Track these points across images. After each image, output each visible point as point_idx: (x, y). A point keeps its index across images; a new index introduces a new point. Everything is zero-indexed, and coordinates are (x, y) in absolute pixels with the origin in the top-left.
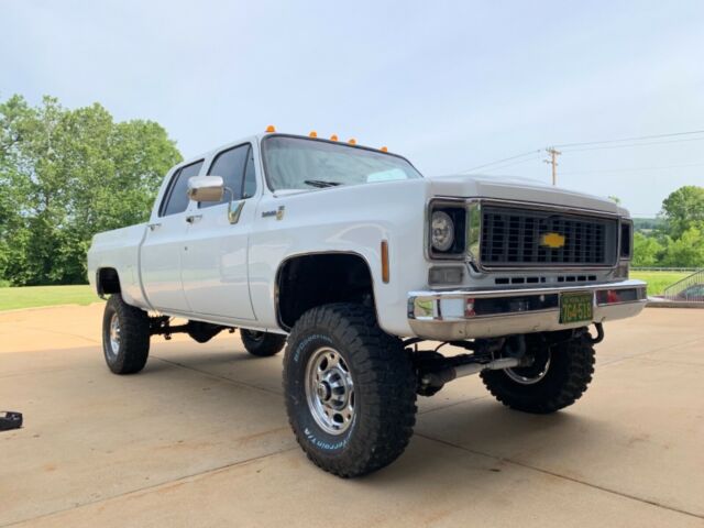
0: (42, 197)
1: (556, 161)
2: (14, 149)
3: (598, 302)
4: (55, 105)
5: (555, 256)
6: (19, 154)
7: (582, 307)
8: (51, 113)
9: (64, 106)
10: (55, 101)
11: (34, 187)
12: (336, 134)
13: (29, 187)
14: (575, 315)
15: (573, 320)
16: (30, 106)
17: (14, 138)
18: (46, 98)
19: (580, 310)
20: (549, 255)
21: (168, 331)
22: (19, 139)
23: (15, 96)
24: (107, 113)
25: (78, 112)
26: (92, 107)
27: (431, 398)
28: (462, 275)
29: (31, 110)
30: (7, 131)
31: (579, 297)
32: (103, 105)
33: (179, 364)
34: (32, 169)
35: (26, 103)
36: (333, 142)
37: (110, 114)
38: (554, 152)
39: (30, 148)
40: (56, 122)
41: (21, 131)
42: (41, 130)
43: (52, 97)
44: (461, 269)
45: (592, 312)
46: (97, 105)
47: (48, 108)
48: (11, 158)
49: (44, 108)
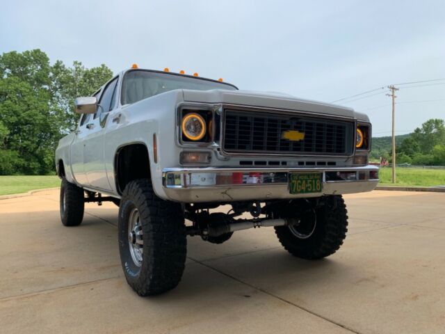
0: (73, 121)
1: (395, 95)
2: (58, 94)
3: (327, 179)
4: (81, 67)
5: (297, 147)
6: (60, 96)
7: (311, 183)
8: (78, 71)
9: (85, 67)
10: (80, 64)
11: (68, 116)
12: (184, 70)
13: (65, 115)
14: (304, 188)
15: (302, 192)
16: (67, 67)
17: (57, 87)
18: (75, 63)
19: (309, 185)
20: (291, 146)
21: (100, 200)
22: (61, 87)
23: (58, 61)
24: (109, 71)
25: (93, 70)
26: (101, 67)
27: (220, 245)
28: (210, 158)
29: (66, 70)
30: (54, 83)
31: (308, 175)
32: (106, 65)
33: (107, 221)
34: (67, 105)
35: (64, 65)
36: (182, 75)
37: (112, 71)
38: (393, 88)
39: (67, 93)
40: (81, 77)
41: (62, 83)
42: (73, 81)
43: (79, 62)
44: (209, 153)
45: (321, 187)
46: (103, 65)
47: (76, 68)
48: (56, 99)
49: (74, 68)
